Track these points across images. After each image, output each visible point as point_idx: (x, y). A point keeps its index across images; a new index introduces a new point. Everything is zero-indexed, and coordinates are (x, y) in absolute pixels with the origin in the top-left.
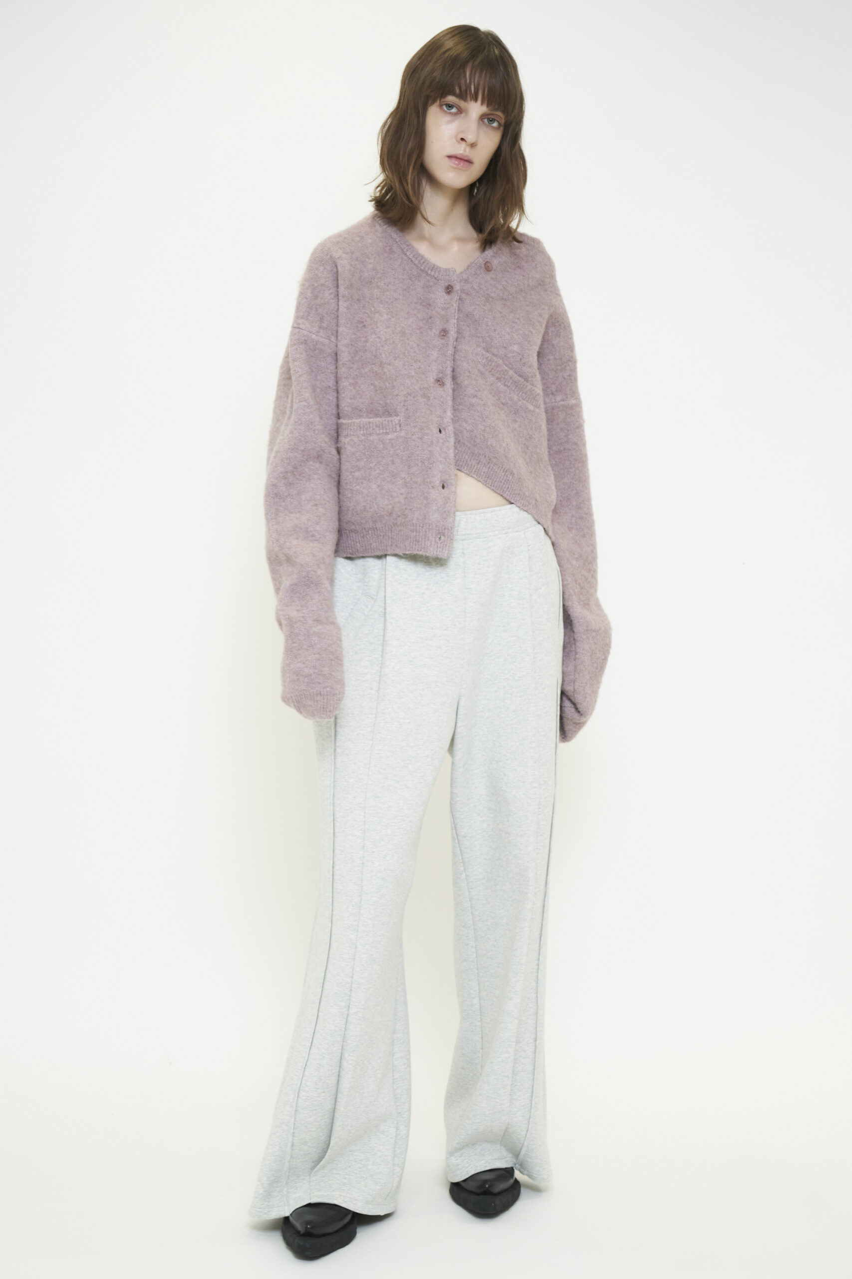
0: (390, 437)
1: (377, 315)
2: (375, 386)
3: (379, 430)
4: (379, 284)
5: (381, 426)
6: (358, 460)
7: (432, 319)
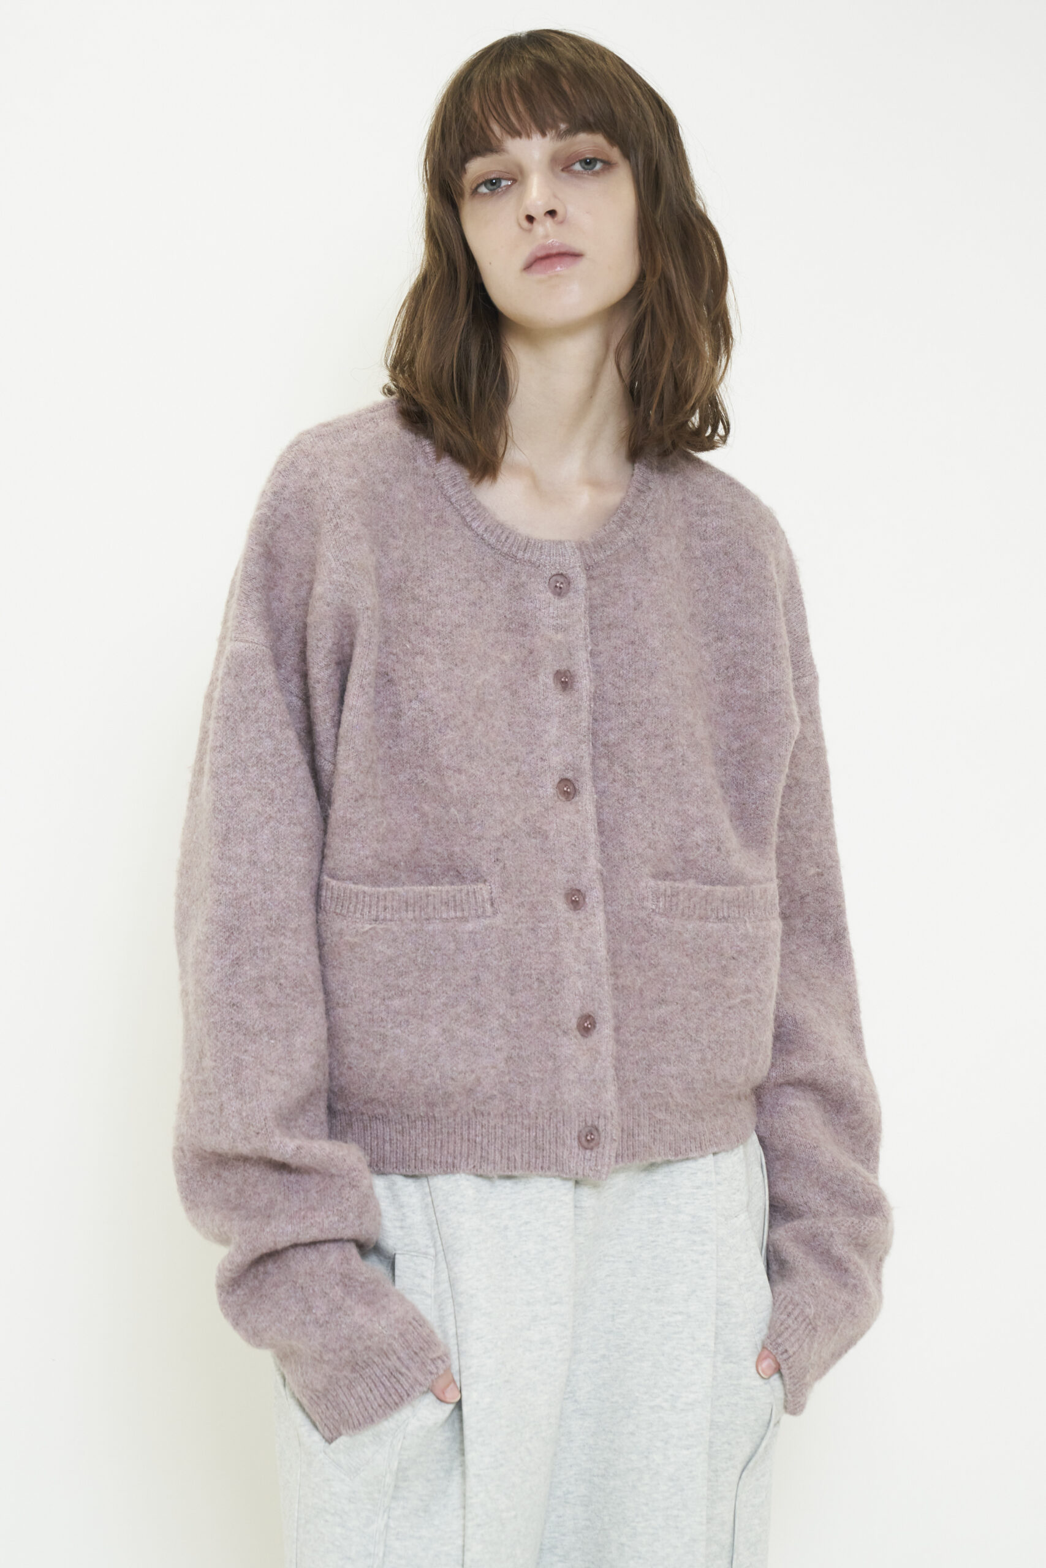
0: (470, 926)
1: (419, 659)
2: (424, 815)
3: (448, 911)
4: (417, 591)
5: (452, 904)
6: (401, 974)
7: (535, 653)
